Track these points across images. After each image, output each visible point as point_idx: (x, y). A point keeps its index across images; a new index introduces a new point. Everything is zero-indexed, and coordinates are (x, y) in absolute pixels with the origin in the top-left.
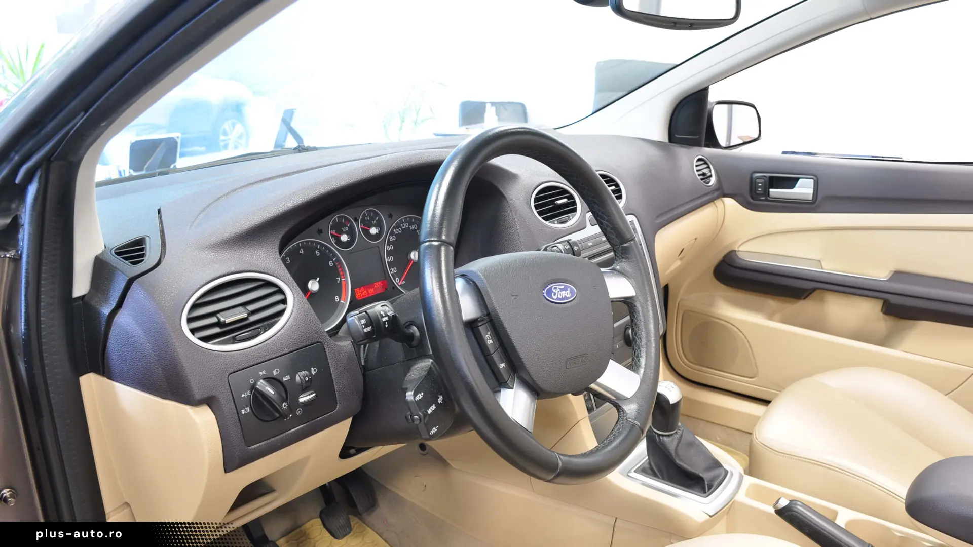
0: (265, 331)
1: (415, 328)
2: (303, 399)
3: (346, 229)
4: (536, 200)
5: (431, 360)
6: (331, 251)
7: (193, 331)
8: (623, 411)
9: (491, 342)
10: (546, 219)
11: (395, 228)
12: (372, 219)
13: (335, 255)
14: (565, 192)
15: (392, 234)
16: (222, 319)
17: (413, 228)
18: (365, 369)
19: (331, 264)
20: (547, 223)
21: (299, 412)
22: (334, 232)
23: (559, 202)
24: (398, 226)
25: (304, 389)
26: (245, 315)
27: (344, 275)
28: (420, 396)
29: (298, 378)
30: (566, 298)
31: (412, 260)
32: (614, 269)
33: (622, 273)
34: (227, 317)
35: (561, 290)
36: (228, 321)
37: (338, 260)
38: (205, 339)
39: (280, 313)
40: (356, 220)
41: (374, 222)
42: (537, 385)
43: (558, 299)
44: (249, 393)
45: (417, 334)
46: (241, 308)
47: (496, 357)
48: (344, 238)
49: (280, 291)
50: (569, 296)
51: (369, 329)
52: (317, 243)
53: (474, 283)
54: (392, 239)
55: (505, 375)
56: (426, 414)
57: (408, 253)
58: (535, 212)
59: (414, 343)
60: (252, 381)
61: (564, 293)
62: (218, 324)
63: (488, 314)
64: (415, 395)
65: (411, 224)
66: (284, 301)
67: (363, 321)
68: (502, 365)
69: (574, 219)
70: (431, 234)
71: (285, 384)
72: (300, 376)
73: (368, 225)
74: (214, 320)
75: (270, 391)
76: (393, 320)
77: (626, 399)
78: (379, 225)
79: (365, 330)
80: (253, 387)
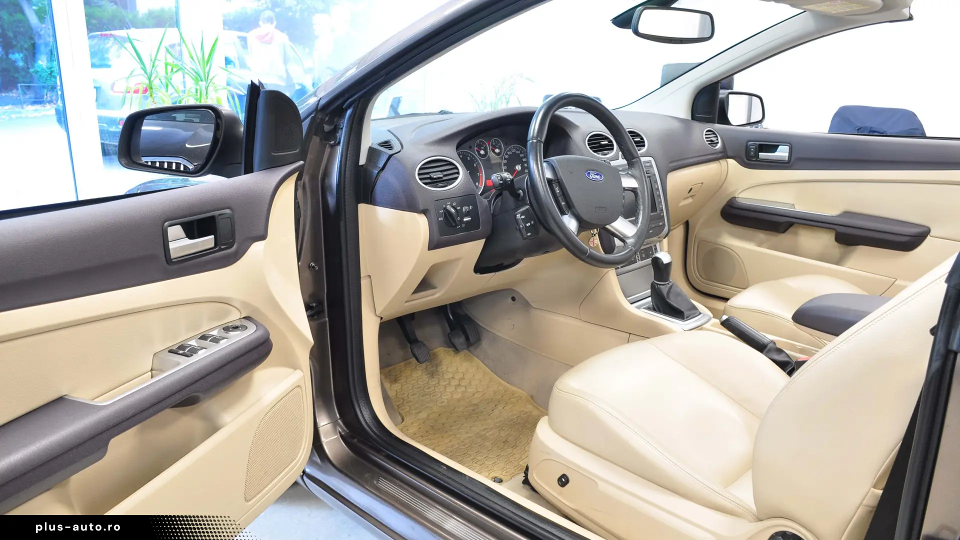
0: (450, 185)
1: (521, 191)
2: (465, 219)
3: (483, 148)
4: (589, 141)
5: (528, 206)
6: (475, 158)
7: (421, 179)
8: (627, 243)
9: (558, 191)
10: (594, 151)
11: (508, 151)
12: (497, 144)
13: (477, 161)
14: (606, 138)
15: (507, 154)
16: (432, 176)
17: (517, 152)
18: (493, 215)
19: (475, 165)
20: (595, 154)
21: (463, 225)
22: (477, 148)
23: (602, 143)
24: (510, 150)
25: (466, 216)
26: (441, 176)
27: (482, 172)
28: (523, 217)
29: (464, 210)
30: (597, 179)
31: (517, 170)
32: (628, 173)
33: (633, 176)
34: (434, 176)
35: (595, 175)
36: (434, 177)
37: (479, 164)
38: (425, 184)
39: (456, 178)
40: (489, 144)
41: (497, 146)
42: (580, 216)
43: (593, 178)
44: (442, 211)
45: (522, 194)
46: (440, 173)
47: (560, 199)
48: (482, 152)
49: (456, 168)
50: (599, 178)
51: (501, 182)
52: (469, 153)
53: (552, 165)
54: (507, 157)
55: (564, 208)
56: (526, 226)
57: (515, 166)
58: (588, 147)
59: (520, 198)
60: (444, 206)
61: (596, 176)
62: (430, 178)
63: (558, 179)
64: (521, 216)
65: (517, 150)
66: (458, 173)
67: (499, 178)
68: (563, 203)
69: (612, 154)
70: (533, 137)
71: (458, 211)
72: (465, 209)
73: (494, 147)
74: (428, 176)
75: (453, 210)
76: (512, 180)
77: (628, 238)
78: (500, 148)
79: (500, 182)
80: (445, 209)
